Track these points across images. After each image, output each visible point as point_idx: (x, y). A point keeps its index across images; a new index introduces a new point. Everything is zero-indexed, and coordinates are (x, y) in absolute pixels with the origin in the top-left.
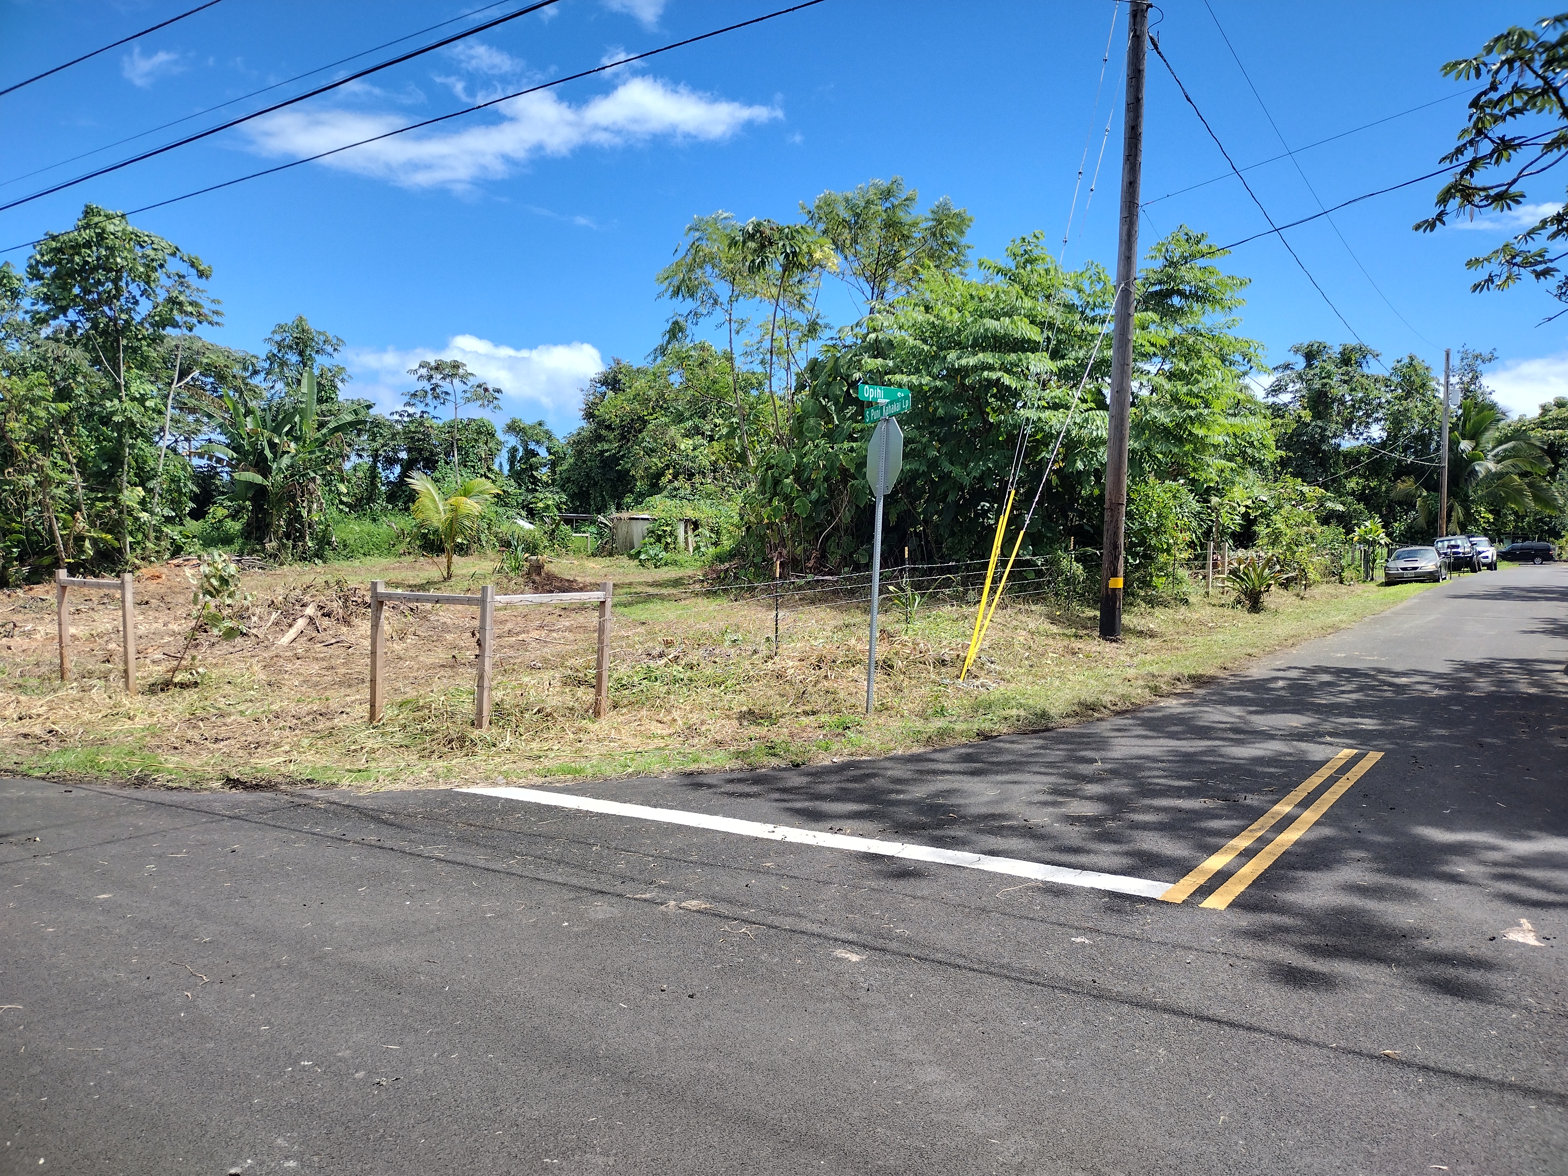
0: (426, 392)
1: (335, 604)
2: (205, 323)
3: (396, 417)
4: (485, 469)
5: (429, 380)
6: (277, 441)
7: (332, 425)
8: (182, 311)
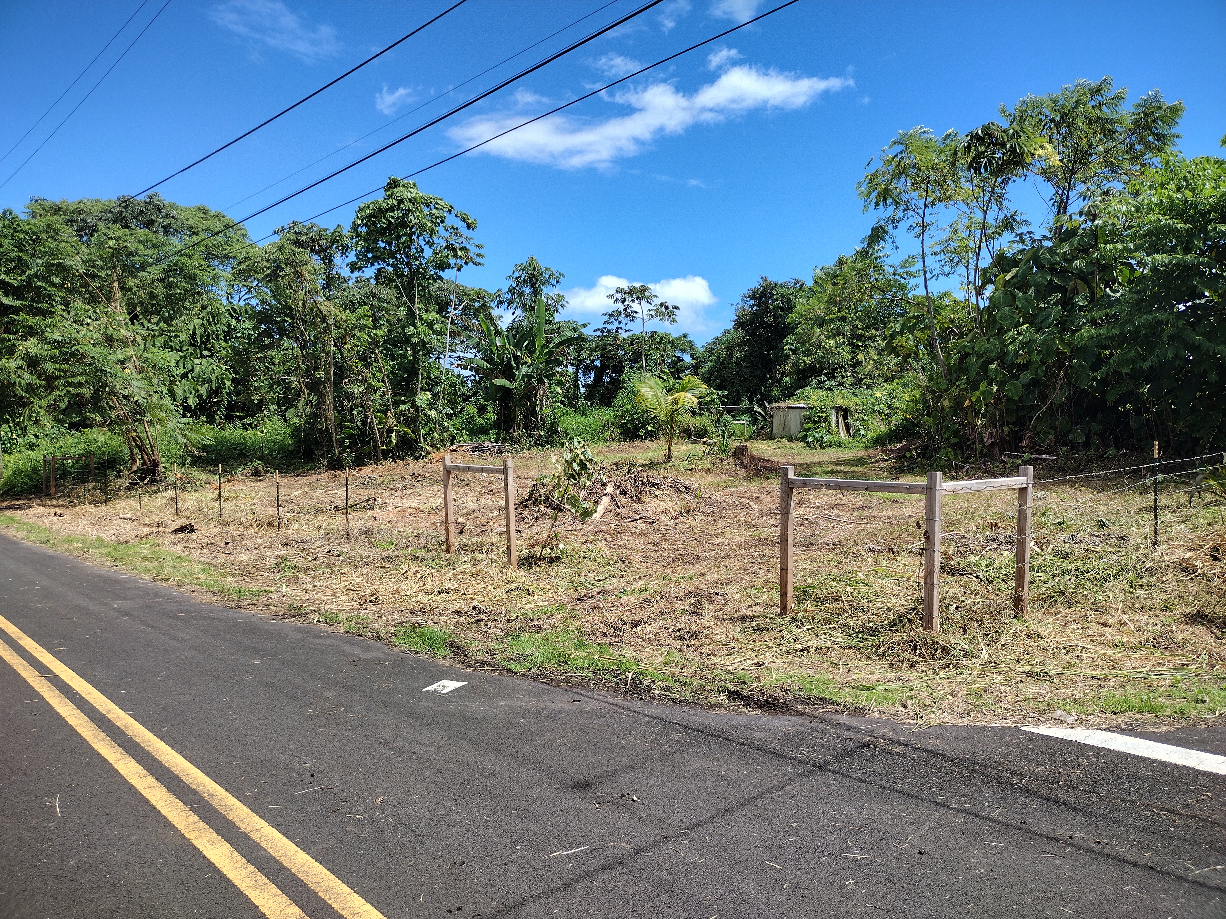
0: (620, 312)
1: (629, 484)
2: (470, 264)
3: (599, 333)
4: (659, 372)
5: (623, 302)
6: (519, 354)
7: (557, 340)
8: (455, 255)
